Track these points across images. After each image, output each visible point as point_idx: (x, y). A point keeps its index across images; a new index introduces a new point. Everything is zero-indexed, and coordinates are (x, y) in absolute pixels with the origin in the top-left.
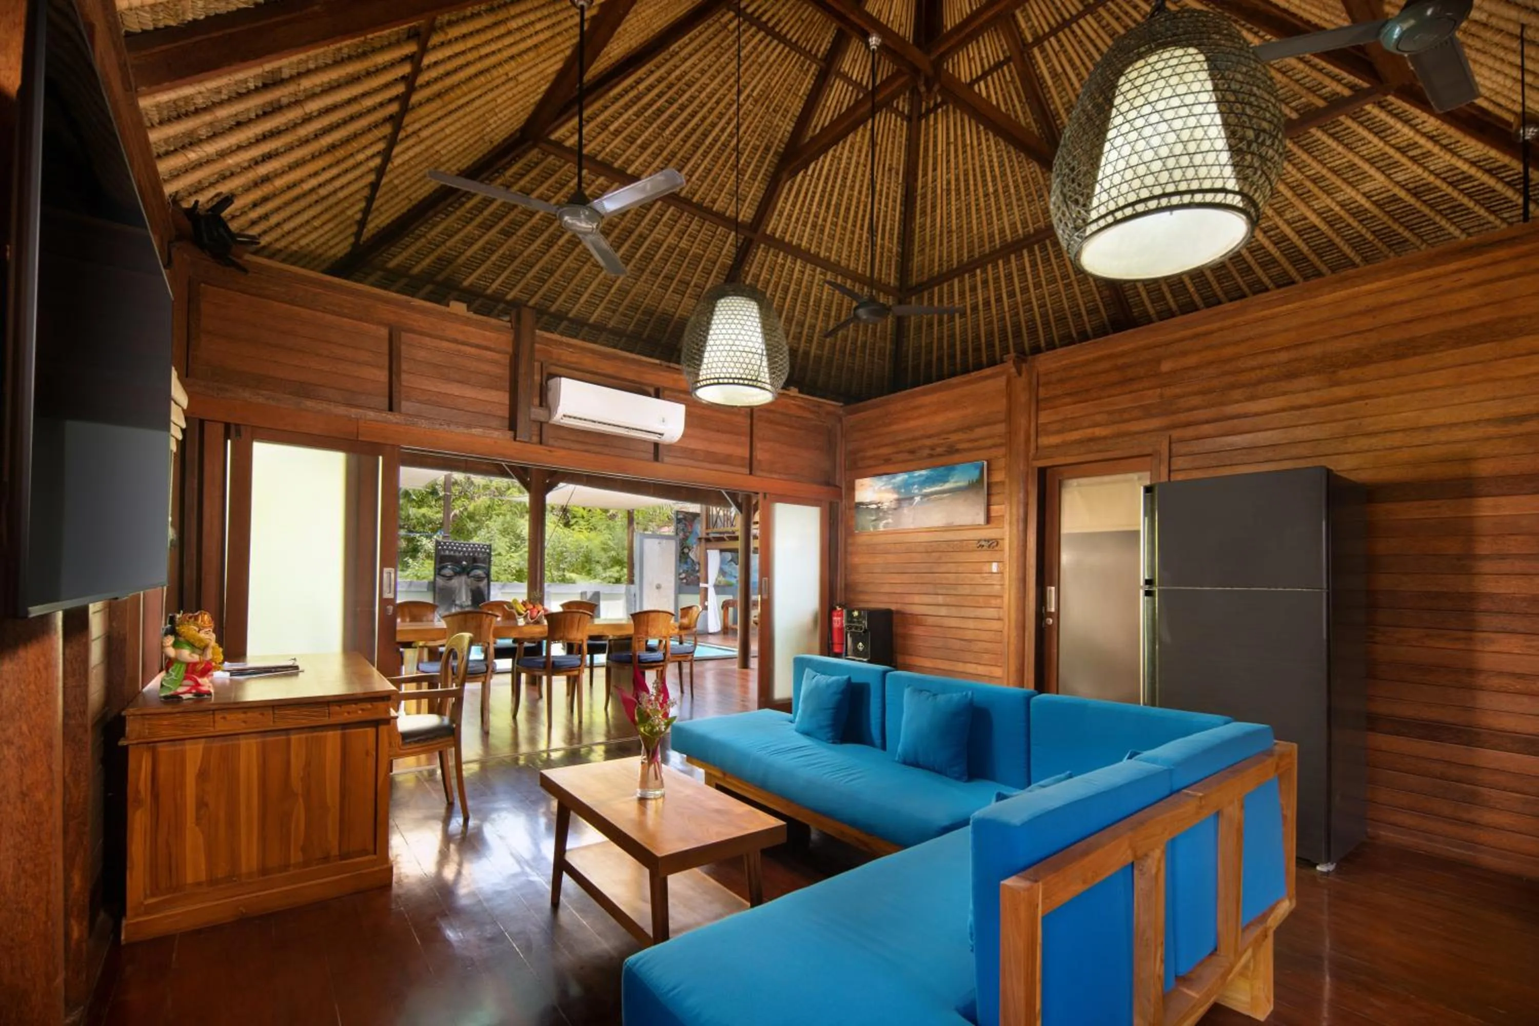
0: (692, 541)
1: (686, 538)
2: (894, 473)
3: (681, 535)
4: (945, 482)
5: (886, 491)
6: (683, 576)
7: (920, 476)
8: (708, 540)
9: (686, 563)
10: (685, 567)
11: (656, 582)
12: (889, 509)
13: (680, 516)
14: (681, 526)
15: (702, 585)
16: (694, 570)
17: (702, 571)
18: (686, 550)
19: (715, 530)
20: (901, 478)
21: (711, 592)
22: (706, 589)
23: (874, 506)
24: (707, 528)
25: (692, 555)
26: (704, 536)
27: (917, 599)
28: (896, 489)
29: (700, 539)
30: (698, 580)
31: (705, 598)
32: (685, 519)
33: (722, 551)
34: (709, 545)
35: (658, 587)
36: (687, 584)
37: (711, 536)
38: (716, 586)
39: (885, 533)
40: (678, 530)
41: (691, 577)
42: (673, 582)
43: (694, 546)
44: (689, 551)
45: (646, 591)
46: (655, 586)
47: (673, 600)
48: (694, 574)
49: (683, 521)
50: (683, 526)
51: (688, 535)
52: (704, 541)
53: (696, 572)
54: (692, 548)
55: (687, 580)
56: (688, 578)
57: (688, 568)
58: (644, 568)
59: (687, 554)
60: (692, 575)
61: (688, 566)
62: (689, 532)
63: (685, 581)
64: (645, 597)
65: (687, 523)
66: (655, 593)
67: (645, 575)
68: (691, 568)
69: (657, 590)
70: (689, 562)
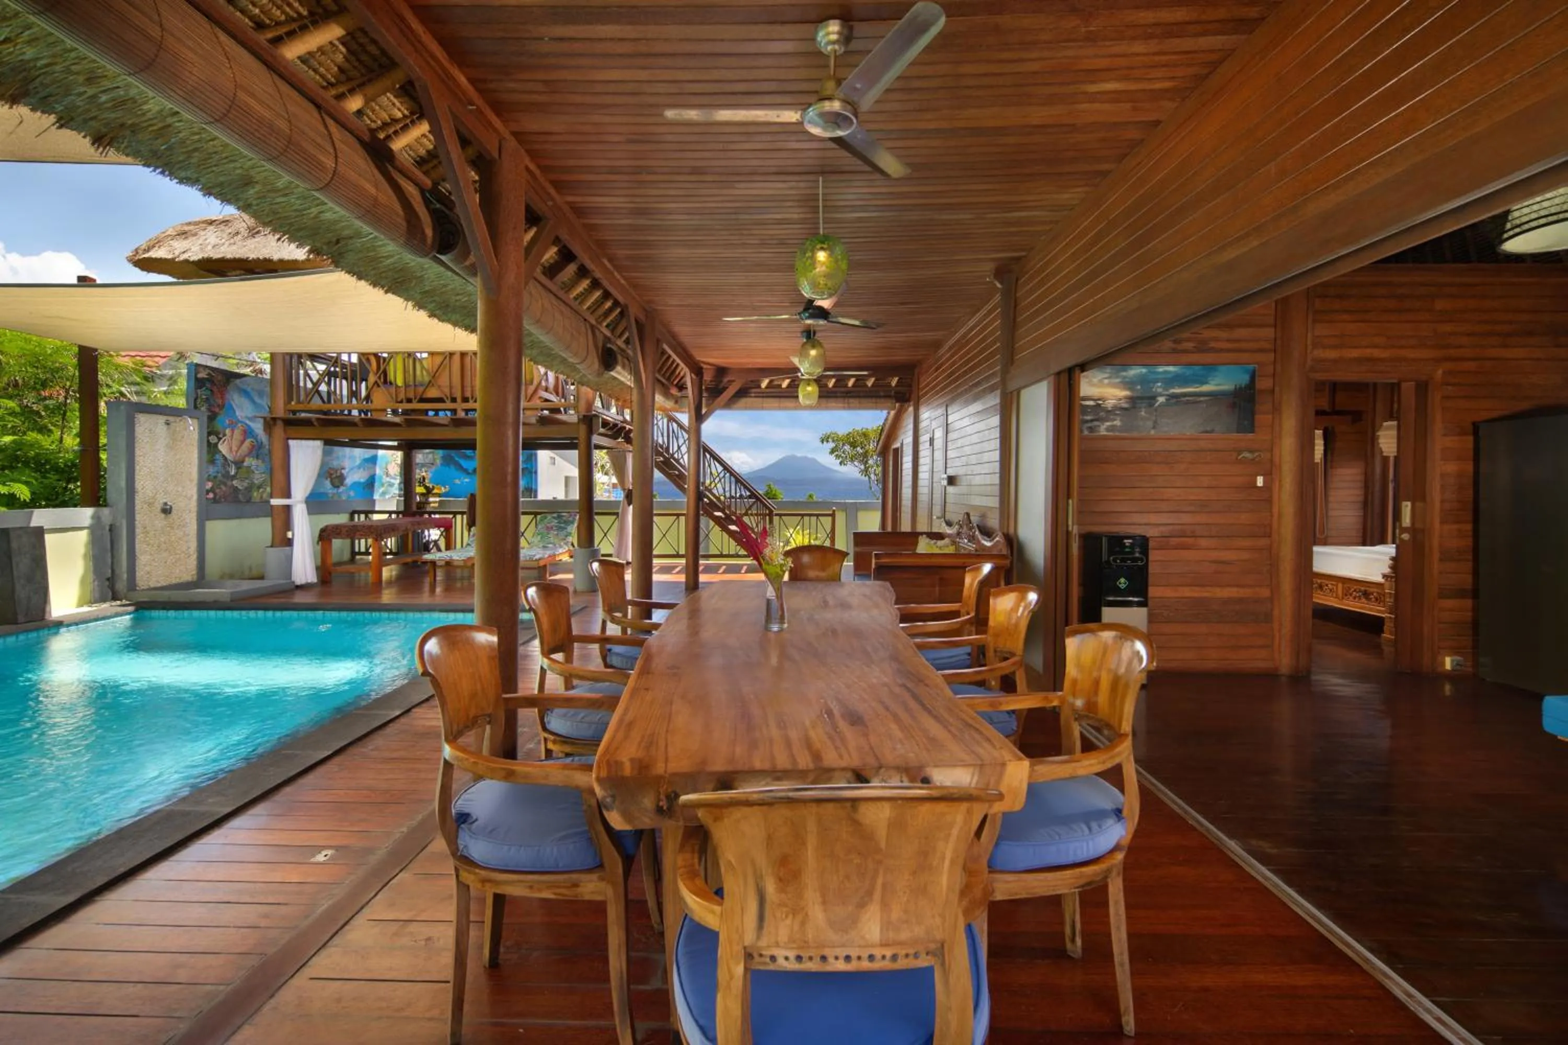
0: (224, 422)
1: (213, 416)
2: (1126, 366)
3: (204, 409)
4: (1205, 383)
5: (1114, 386)
6: (209, 485)
7: (1166, 372)
8: (292, 422)
10: (212, 470)
11: (161, 499)
12: (1115, 408)
13: (202, 375)
14: (203, 393)
15: (277, 502)
16: (226, 475)
17: (277, 475)
18: (214, 439)
19: (313, 406)
20: (1134, 372)
21: (299, 510)
22: (287, 508)
23: (1091, 403)
24: (290, 401)
25: (223, 448)
26: (280, 412)
27: (1137, 518)
28: (1128, 384)
29: (273, 420)
32: (210, 380)
33: (326, 442)
34: (292, 430)
35: (166, 510)
36: (215, 501)
37: (299, 415)
38: (310, 501)
39: (1105, 438)
40: (199, 401)
41: (224, 488)
42: (195, 497)
43: (228, 431)
44: (220, 439)
45: (140, 518)
46: (158, 506)
47: (195, 532)
48: (229, 483)
49: (208, 385)
50: (209, 393)
51: (217, 410)
52: (280, 423)
53: (234, 477)
54: (225, 435)
55: (215, 494)
56: (218, 491)
57: (218, 472)
58: (137, 472)
59: (216, 445)
60: (225, 484)
61: (216, 469)
62: (219, 406)
63: (211, 495)
64: (138, 530)
65: (215, 389)
66: (160, 521)
67: (138, 485)
68: (223, 472)
69: (163, 516)
70: (220, 461)
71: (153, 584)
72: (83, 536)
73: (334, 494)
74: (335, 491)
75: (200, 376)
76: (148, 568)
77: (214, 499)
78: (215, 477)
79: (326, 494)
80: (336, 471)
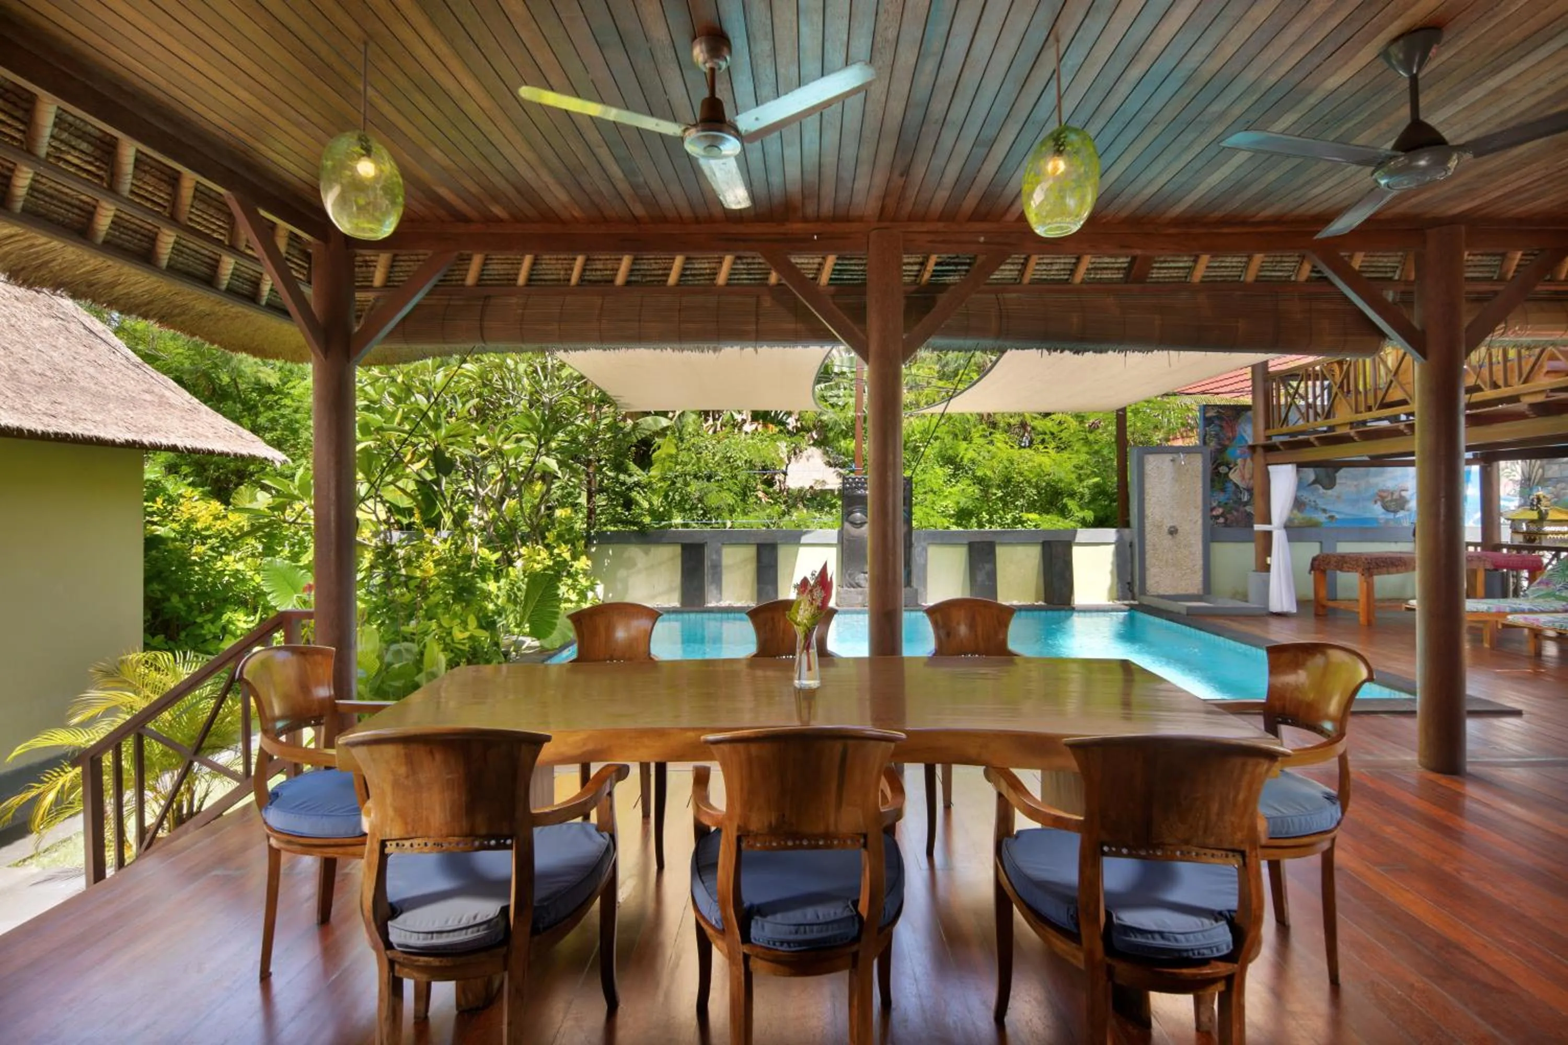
0: (1235, 452)
1: (1222, 449)
3: (1213, 444)
6: (1219, 511)
8: (1270, 448)
9: (1223, 490)
10: (1222, 497)
11: (1168, 523)
13: (1210, 414)
14: (1212, 430)
15: (1258, 527)
16: (1239, 502)
17: (1258, 500)
18: (1223, 469)
19: (1285, 429)
21: (1279, 537)
22: (1268, 535)
24: (1267, 427)
25: (1234, 476)
26: (1262, 441)
29: (1253, 448)
30: (1248, 520)
31: (1267, 549)
32: (1219, 417)
33: (1300, 465)
34: (1271, 457)
35: (1173, 532)
36: (1226, 525)
37: (1276, 440)
38: (1288, 527)
40: (1208, 437)
41: (1235, 513)
42: (1200, 522)
43: (1239, 461)
44: (1230, 469)
45: (1150, 537)
46: (1166, 529)
47: (1201, 552)
48: (1242, 509)
49: (1217, 422)
50: (1217, 428)
51: (1227, 443)
52: (1260, 451)
53: (1246, 504)
54: (1236, 465)
55: (1226, 519)
56: (1228, 516)
57: (1228, 499)
58: (1147, 501)
59: (1226, 475)
60: (1237, 510)
61: (1227, 496)
62: (1229, 439)
63: (1221, 520)
64: (1148, 548)
65: (1224, 424)
66: (1167, 541)
67: (1148, 512)
68: (1235, 498)
69: (1170, 537)
70: (1231, 488)
71: (1161, 592)
72: (1112, 548)
73: (1387, 521)
74: (1391, 516)
75: (1208, 415)
76: (1157, 579)
77: (1225, 523)
78: (1226, 504)
79: (1376, 520)
80: (1392, 494)
